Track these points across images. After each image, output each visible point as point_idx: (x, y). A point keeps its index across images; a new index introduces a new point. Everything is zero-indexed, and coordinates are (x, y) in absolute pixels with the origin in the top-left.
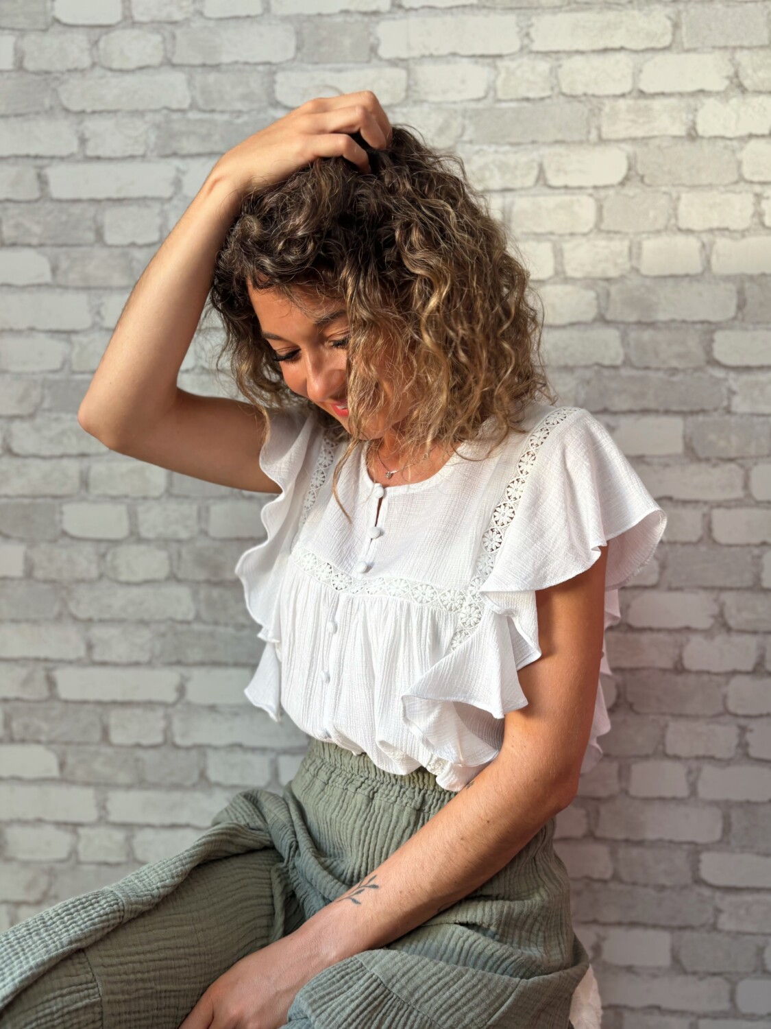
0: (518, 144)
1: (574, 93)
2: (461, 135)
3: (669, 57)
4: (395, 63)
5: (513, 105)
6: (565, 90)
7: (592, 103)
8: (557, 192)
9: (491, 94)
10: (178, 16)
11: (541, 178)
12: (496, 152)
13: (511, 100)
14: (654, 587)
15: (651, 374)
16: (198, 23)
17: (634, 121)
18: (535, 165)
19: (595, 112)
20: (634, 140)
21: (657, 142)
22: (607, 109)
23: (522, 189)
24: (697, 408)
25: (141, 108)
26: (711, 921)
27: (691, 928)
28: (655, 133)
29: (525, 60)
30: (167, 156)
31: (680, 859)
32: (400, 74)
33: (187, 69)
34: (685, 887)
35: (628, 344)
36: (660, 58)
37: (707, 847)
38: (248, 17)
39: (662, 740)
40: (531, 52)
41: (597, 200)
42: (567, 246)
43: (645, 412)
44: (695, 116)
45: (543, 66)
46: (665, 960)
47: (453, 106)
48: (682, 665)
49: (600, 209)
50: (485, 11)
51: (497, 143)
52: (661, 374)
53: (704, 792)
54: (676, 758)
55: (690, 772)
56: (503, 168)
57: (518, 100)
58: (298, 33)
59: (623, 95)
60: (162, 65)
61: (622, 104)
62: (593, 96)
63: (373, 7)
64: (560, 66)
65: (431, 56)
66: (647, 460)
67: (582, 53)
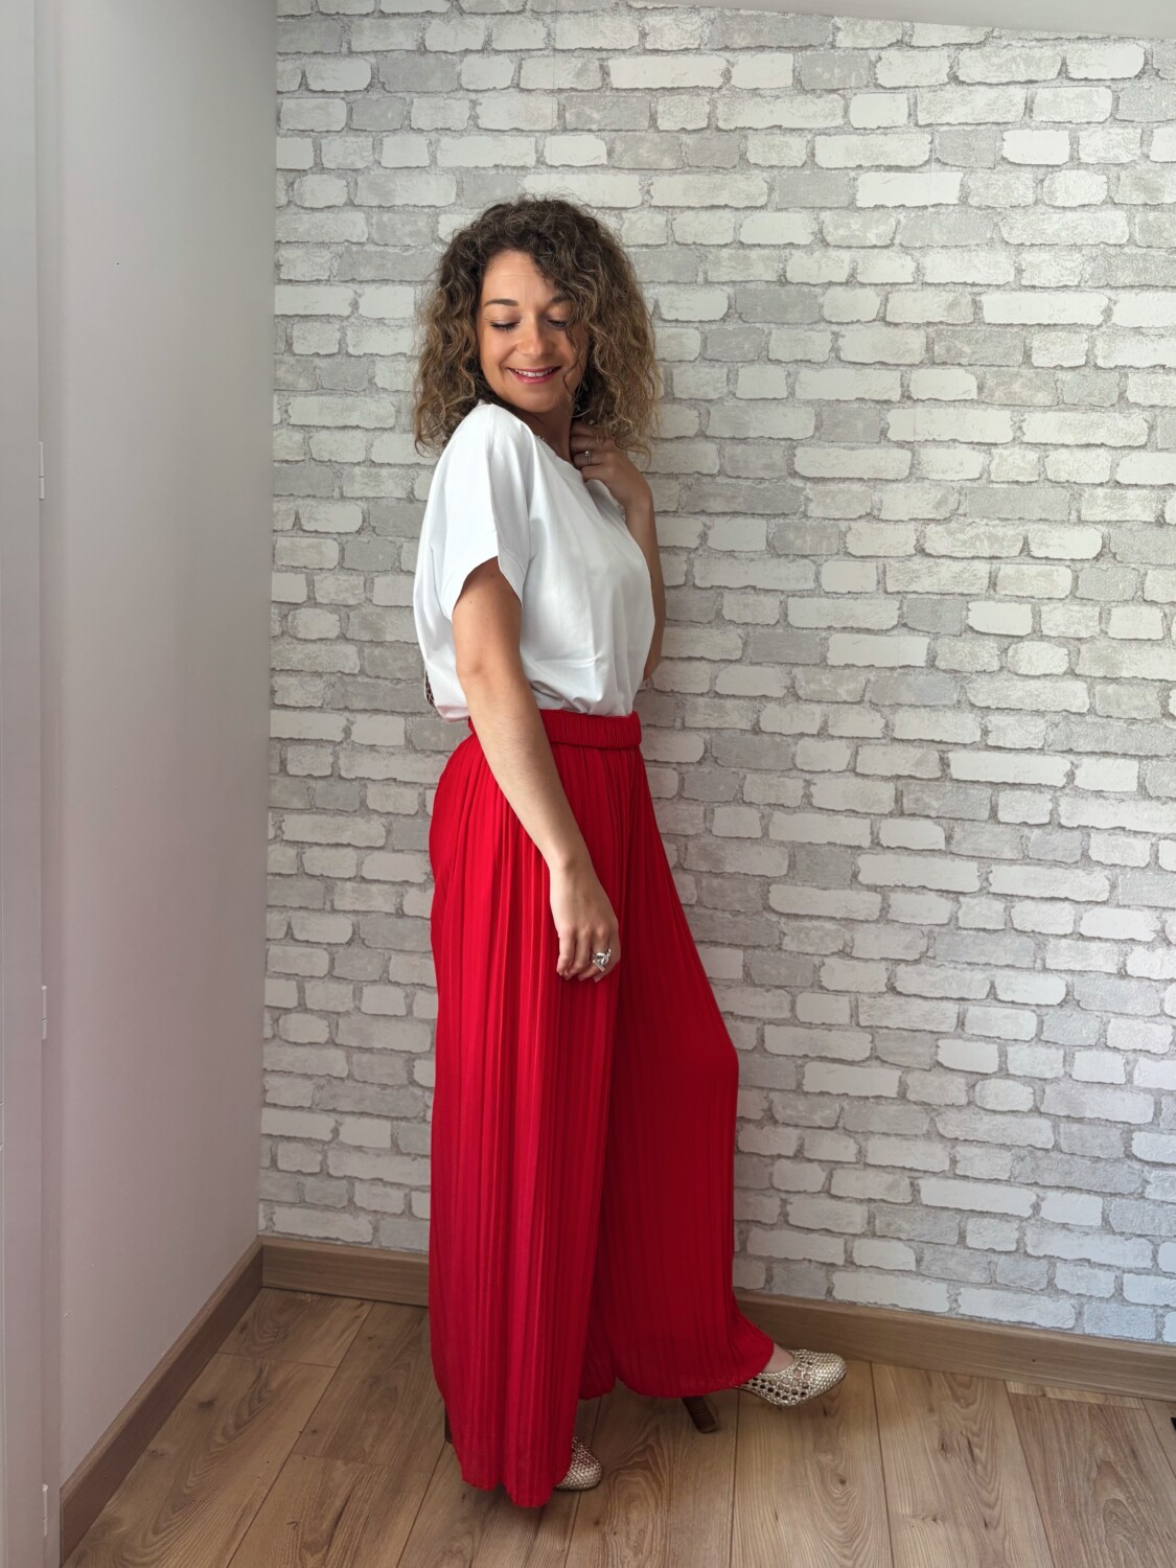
0: (1009, 519)
1: (1058, 480)
2: (957, 509)
3: (1143, 453)
4: (901, 444)
5: (1005, 486)
6: (1050, 477)
7: (1074, 489)
8: (1038, 561)
9: (986, 475)
10: (713, 396)
11: (1025, 550)
12: (987, 524)
13: (1003, 482)
14: (1104, 903)
15: (1112, 721)
16: (731, 402)
17: (1109, 507)
18: (1021, 537)
19: (1076, 497)
20: (1109, 522)
21: (1129, 525)
22: (1086, 496)
23: (1008, 558)
24: (1150, 754)
25: (676, 472)
26: (1140, 1190)
27: (1122, 1195)
28: (1128, 518)
29: (1017, 449)
30: (696, 513)
31: (1115, 1135)
32: (906, 455)
33: (718, 441)
34: (1118, 1160)
35: (1094, 695)
36: (1135, 454)
37: (1139, 1128)
38: (775, 399)
39: (1103, 1033)
40: (1022, 443)
41: (1073, 571)
42: (1044, 609)
43: (1106, 754)
44: (1164, 506)
45: (1033, 455)
46: (1098, 1222)
47: (950, 484)
48: (1126, 972)
49: (1076, 579)
50: (983, 406)
51: (989, 518)
52: (1121, 723)
53: (1138, 1080)
54: (1116, 1049)
55: (1127, 1063)
56: (992, 538)
57: (1008, 482)
58: (818, 415)
59: (1101, 484)
60: (696, 436)
61: (1100, 491)
62: (1075, 483)
63: (886, 398)
64: (1047, 457)
65: (934, 440)
66: (1105, 794)
67: (1067, 446)
